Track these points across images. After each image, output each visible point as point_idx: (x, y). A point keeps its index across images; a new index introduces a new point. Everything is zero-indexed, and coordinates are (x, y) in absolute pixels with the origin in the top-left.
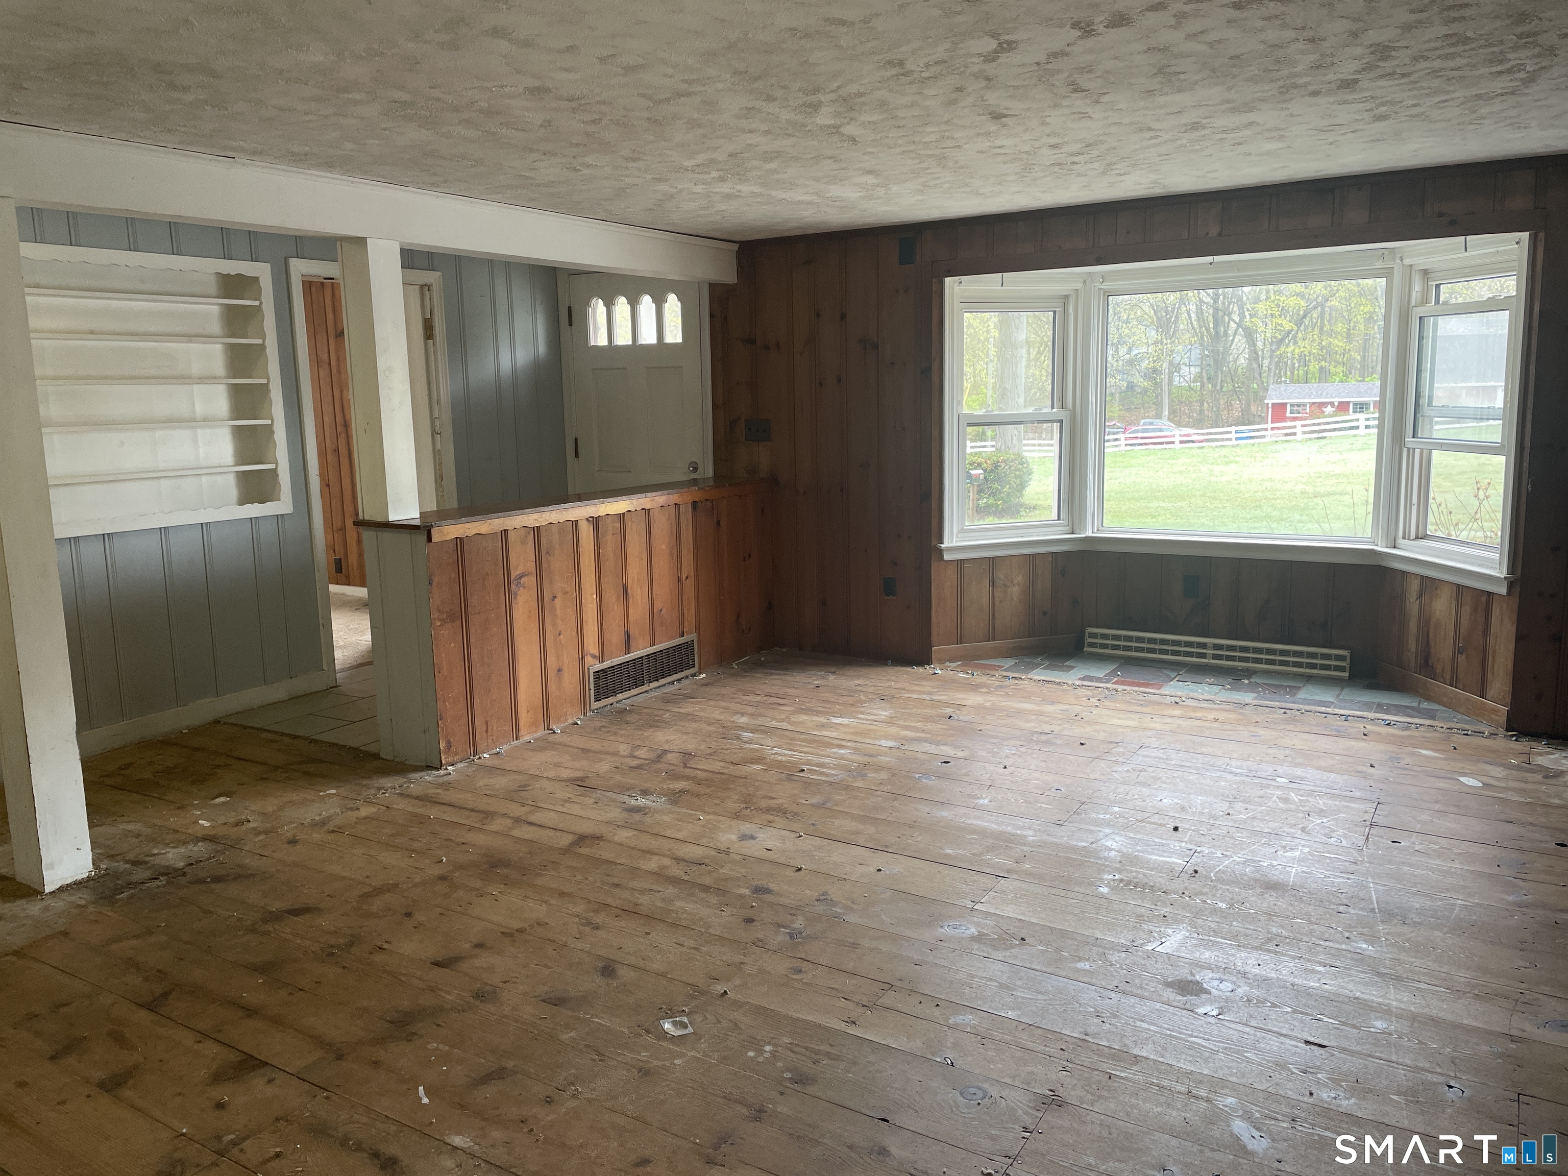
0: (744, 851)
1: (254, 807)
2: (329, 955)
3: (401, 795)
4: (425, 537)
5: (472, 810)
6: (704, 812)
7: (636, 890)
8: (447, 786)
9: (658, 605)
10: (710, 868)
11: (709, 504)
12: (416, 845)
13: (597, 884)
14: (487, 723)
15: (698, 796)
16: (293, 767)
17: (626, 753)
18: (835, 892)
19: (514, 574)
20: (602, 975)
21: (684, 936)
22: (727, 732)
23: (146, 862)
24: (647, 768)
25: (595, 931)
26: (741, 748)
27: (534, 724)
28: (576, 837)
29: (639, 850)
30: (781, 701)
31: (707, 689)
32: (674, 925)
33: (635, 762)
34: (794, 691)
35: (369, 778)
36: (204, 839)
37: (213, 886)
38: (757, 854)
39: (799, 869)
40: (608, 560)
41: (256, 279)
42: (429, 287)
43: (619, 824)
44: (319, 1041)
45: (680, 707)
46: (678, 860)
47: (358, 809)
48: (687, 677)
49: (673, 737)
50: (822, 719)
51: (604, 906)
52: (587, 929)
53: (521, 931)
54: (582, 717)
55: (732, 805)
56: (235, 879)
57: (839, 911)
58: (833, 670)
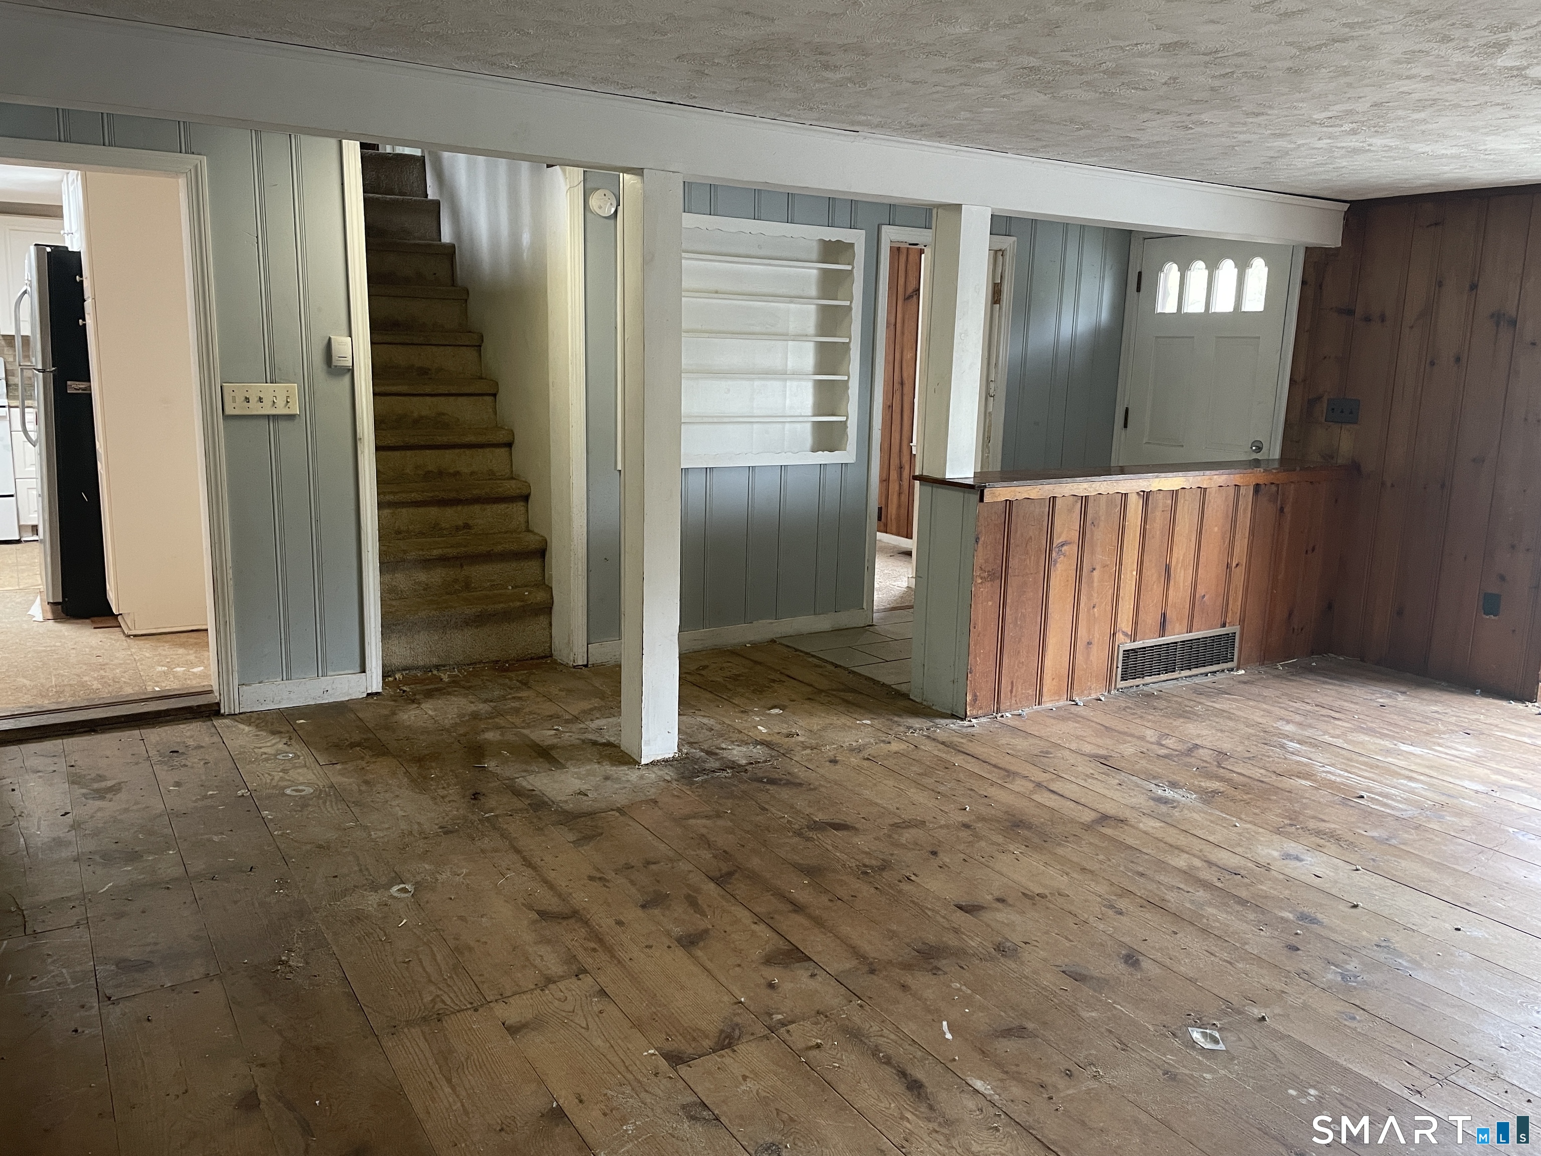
0: (1287, 871)
1: (801, 723)
2: (864, 873)
3: (928, 737)
4: (978, 497)
5: (995, 766)
6: (1241, 819)
7: (1162, 884)
8: (971, 737)
9: (1201, 591)
10: (1246, 880)
11: (1274, 488)
12: (941, 789)
13: (1121, 869)
14: (1012, 683)
15: (1233, 800)
16: (834, 693)
17: (1153, 740)
18: (1398, 940)
19: (1056, 542)
20: (1126, 962)
21: (1216, 946)
22: (1267, 737)
23: (716, 754)
24: (1175, 759)
25: (1119, 916)
26: (1286, 759)
27: (1058, 693)
28: (1099, 815)
29: (1166, 843)
30: (1337, 715)
31: (1246, 687)
32: (1205, 931)
33: (1163, 751)
34: (1352, 706)
35: (899, 716)
36: (762, 743)
37: (768, 787)
38: (1303, 878)
39: (1355, 906)
40: (1153, 537)
41: (852, 245)
42: (1003, 252)
43: (1145, 811)
44: (855, 952)
45: (1214, 702)
46: (1210, 863)
47: (890, 743)
48: (1223, 671)
49: (1205, 732)
50: (1388, 744)
51: (1126, 893)
52: (1110, 912)
53: (1042, 896)
54: (1106, 694)
55: (1274, 817)
56: (785, 784)
57: (1405, 964)
58: (1403, 689)
